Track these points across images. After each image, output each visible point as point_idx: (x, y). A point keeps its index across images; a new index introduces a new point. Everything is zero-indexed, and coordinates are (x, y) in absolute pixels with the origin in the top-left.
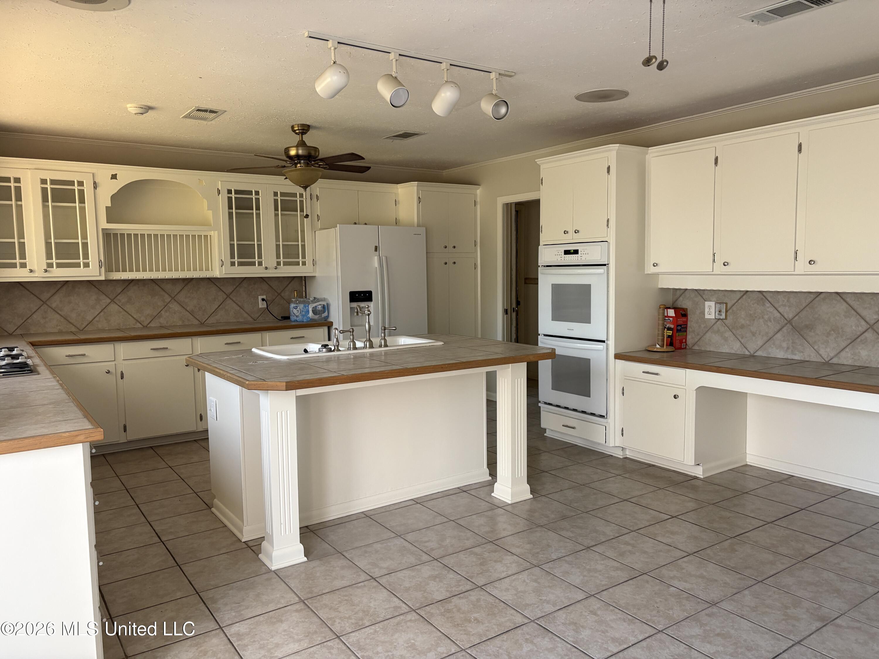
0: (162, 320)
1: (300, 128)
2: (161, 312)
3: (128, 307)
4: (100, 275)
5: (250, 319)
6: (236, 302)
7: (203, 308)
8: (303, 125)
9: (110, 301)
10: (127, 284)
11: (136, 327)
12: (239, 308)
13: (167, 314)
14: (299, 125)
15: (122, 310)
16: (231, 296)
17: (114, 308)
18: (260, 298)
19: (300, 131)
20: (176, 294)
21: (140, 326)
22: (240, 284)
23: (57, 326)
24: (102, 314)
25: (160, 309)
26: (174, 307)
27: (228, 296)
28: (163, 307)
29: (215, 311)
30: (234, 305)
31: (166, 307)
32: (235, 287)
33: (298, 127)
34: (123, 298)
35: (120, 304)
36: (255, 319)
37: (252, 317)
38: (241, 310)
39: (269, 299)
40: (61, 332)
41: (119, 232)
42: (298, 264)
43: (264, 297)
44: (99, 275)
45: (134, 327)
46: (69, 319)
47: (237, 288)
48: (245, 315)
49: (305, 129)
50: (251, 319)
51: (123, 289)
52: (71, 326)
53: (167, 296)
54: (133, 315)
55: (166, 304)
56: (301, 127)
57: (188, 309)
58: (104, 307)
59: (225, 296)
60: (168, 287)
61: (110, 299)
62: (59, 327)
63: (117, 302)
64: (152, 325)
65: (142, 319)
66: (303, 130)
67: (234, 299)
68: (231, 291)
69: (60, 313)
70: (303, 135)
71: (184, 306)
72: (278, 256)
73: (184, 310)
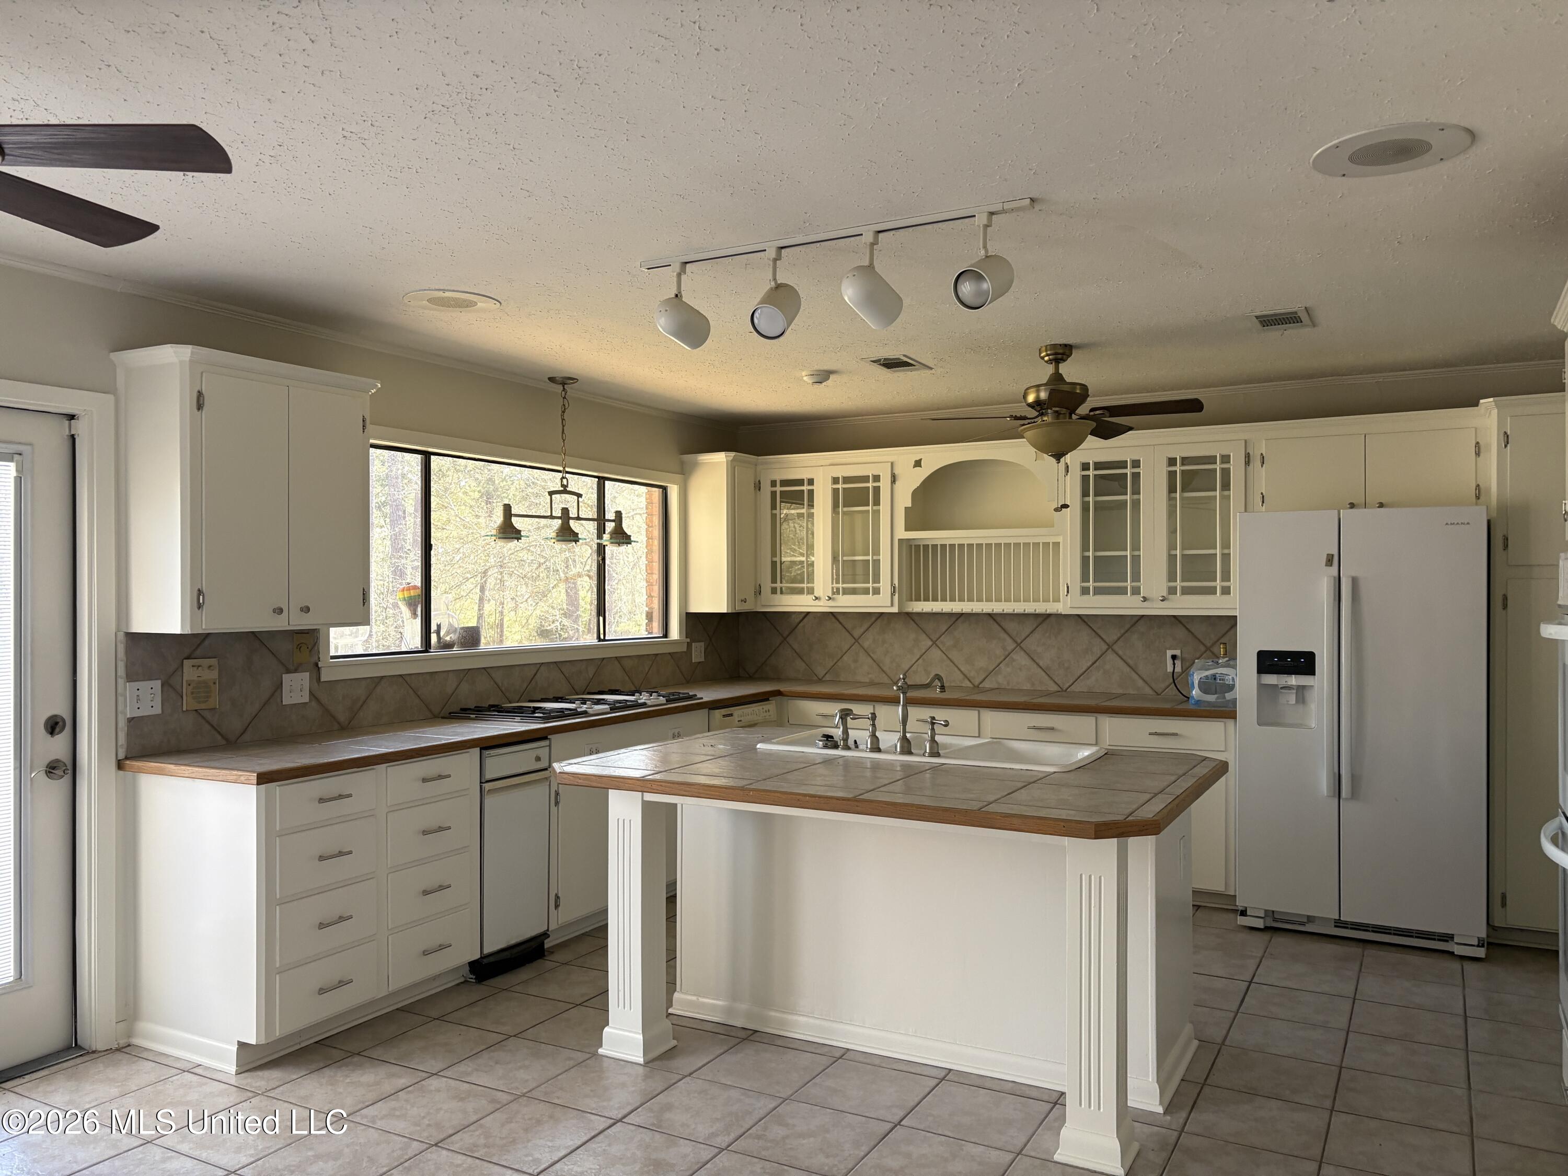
0: (1000, 679)
1: (1049, 352)
2: (1001, 665)
3: (954, 655)
4: (892, 605)
5: (1148, 691)
6: (1124, 658)
7: (1066, 665)
8: (1054, 346)
9: (930, 643)
10: (954, 619)
11: (963, 685)
12: (1128, 669)
13: (1009, 670)
14: (1048, 347)
15: (945, 657)
16: (1115, 647)
17: (935, 654)
18: (1169, 653)
19: (1051, 357)
20: (1023, 638)
21: (970, 685)
22: (1132, 626)
23: (868, 673)
24: (920, 661)
25: (998, 661)
26: (1020, 659)
27: (1110, 647)
28: (1003, 658)
29: (1085, 671)
30: (1121, 663)
31: (1007, 659)
32: (1122, 631)
33: (1046, 351)
34: (947, 641)
35: (944, 649)
36: (1159, 693)
37: (1151, 688)
38: (1133, 673)
39: (1185, 656)
40: (872, 684)
41: (922, 543)
42: (1212, 591)
43: (1177, 652)
44: (890, 605)
45: (961, 685)
46: (881, 665)
47: (1126, 635)
48: (1140, 683)
49: (1061, 353)
50: (1151, 692)
51: (949, 625)
52: (884, 675)
53: (1009, 640)
54: (960, 666)
55: (1007, 653)
56: (1050, 350)
57: (1041, 664)
58: (924, 651)
59: (1105, 647)
60: (1012, 626)
61: (932, 640)
62: (870, 676)
63: (940, 646)
64: (987, 685)
65: (973, 674)
66: (1056, 354)
67: (1120, 653)
68: (1115, 638)
69: (872, 655)
70: (1059, 363)
71: (1035, 658)
72: (1172, 577)
73: (1035, 666)
